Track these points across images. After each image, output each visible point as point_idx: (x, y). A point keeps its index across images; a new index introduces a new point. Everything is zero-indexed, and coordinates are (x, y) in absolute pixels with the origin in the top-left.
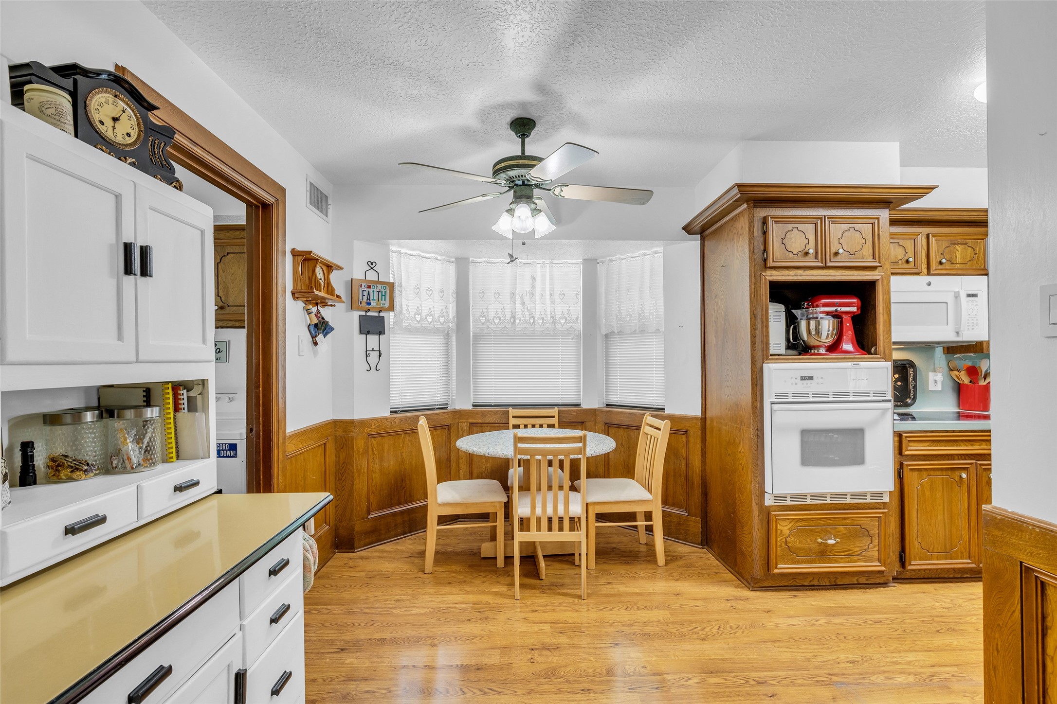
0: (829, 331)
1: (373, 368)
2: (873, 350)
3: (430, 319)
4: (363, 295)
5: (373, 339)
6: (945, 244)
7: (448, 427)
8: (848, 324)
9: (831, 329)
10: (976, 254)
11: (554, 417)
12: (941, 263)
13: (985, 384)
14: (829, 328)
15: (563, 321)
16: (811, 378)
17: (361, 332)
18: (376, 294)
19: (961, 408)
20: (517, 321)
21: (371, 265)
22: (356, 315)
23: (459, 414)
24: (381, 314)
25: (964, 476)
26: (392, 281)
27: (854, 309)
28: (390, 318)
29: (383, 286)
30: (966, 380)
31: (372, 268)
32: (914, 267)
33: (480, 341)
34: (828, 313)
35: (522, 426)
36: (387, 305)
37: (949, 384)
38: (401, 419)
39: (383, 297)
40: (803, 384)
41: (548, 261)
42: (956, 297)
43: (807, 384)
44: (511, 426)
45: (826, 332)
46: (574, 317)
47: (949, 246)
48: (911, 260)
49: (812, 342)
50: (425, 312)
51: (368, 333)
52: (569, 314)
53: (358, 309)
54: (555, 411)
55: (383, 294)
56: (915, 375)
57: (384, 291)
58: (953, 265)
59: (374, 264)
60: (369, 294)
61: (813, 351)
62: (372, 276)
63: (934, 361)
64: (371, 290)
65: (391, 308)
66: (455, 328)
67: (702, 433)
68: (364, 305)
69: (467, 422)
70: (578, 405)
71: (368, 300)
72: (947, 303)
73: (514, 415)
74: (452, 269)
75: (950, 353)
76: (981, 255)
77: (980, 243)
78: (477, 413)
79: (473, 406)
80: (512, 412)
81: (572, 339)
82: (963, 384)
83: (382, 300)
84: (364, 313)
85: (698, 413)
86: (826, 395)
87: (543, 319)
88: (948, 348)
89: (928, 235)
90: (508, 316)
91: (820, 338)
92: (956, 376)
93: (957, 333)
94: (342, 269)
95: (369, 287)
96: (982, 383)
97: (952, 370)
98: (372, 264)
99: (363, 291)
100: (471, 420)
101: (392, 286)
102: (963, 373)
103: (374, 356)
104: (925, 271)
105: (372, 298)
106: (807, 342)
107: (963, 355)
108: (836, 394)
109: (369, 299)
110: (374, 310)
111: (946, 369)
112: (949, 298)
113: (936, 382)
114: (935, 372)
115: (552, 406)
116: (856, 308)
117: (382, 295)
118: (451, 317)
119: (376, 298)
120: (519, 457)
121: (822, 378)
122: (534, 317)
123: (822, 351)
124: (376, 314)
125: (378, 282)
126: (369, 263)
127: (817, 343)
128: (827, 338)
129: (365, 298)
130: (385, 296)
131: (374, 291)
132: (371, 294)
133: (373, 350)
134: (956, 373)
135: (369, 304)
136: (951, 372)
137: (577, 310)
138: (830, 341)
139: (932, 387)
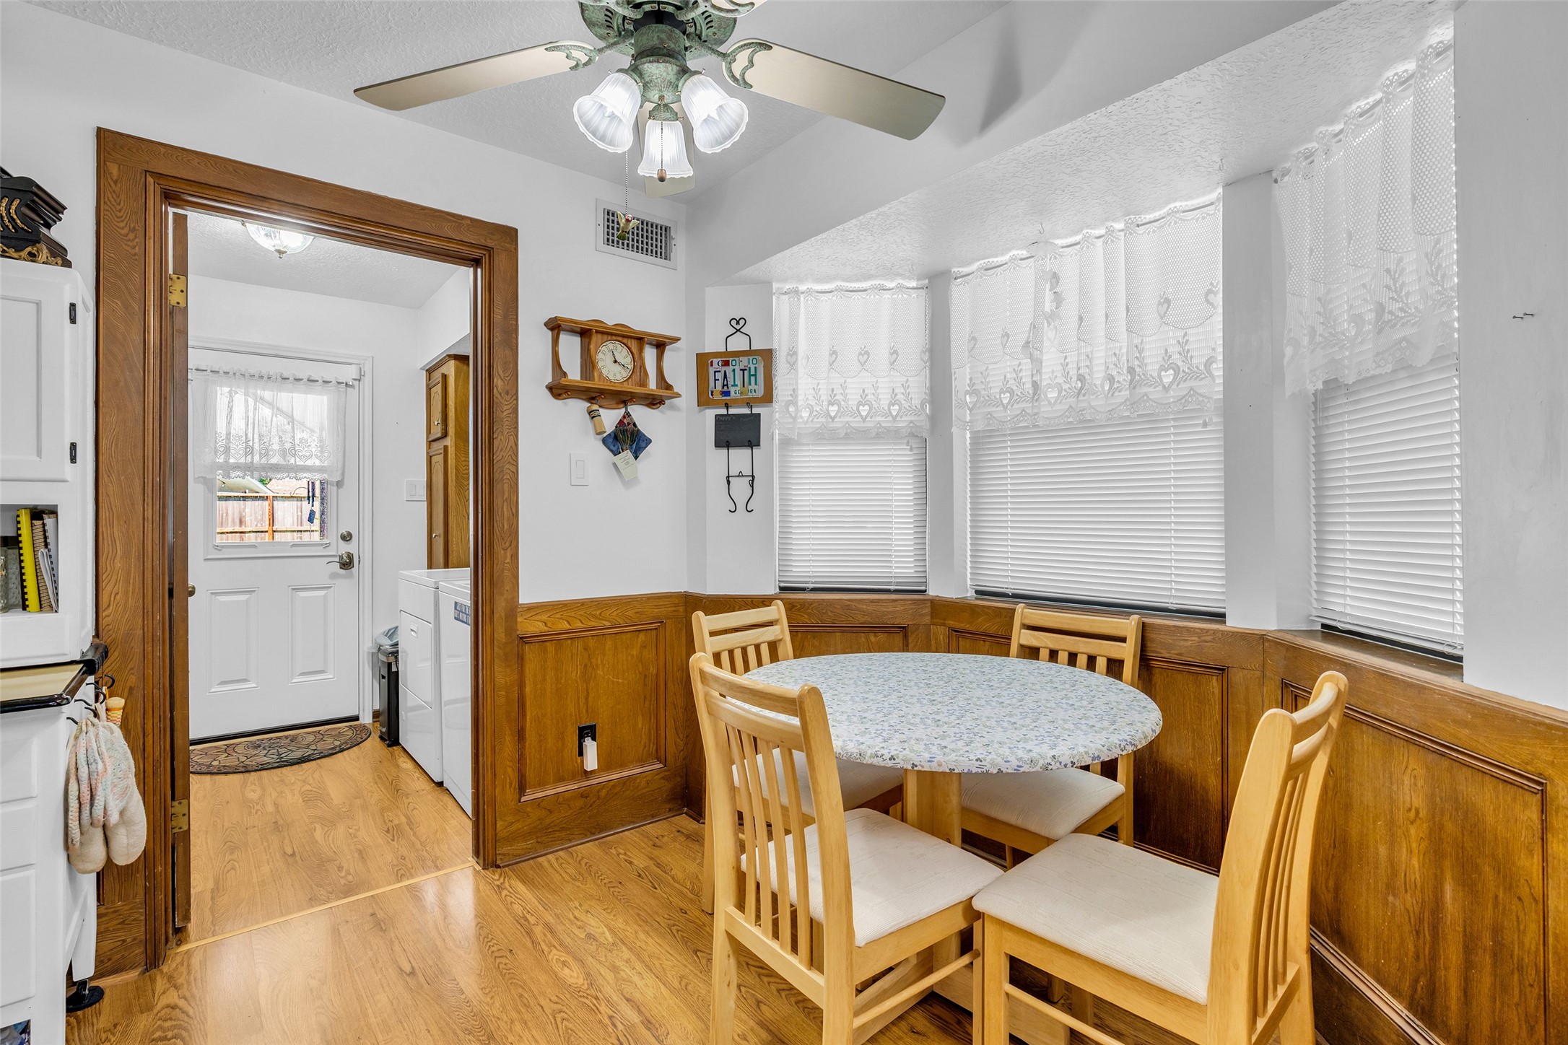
1: (741, 506)
3: (862, 408)
4: (715, 380)
5: (740, 457)
7: (903, 631)
11: (1123, 640)
15: (1168, 377)
17: (718, 444)
18: (739, 374)
21: (738, 325)
22: (710, 414)
23: (930, 607)
24: (755, 411)
26: (772, 346)
28: (770, 416)
29: (751, 358)
31: (738, 330)
33: (984, 449)
35: (1044, 653)
36: (760, 393)
39: (753, 378)
41: (1120, 226)
44: (1014, 648)
46: (1199, 361)
50: (853, 399)
51: (732, 445)
52: (1185, 355)
53: (712, 404)
54: (1129, 626)
55: (753, 372)
57: (752, 367)
59: (742, 322)
60: (725, 376)
62: (738, 343)
64: (729, 369)
65: (768, 398)
68: (718, 397)
69: (944, 625)
70: (1220, 617)
71: (725, 388)
73: (1028, 622)
78: (963, 608)
79: (977, 592)
80: (1023, 613)
81: (1205, 424)
83: (750, 384)
84: (723, 411)
90: (1026, 387)
94: (677, 340)
95: (726, 363)
98: (738, 323)
99: (715, 372)
100: (952, 623)
101: (769, 355)
103: (740, 487)
105: (731, 383)
109: (727, 385)
110: (737, 403)
115: (1123, 609)
117: (750, 375)
118: (917, 402)
119: (738, 382)
122: (1087, 379)
124: (746, 411)
125: (746, 352)
126: (734, 323)
129: (719, 384)
130: (755, 375)
131: (734, 370)
132: (730, 375)
133: (740, 475)
135: (727, 394)
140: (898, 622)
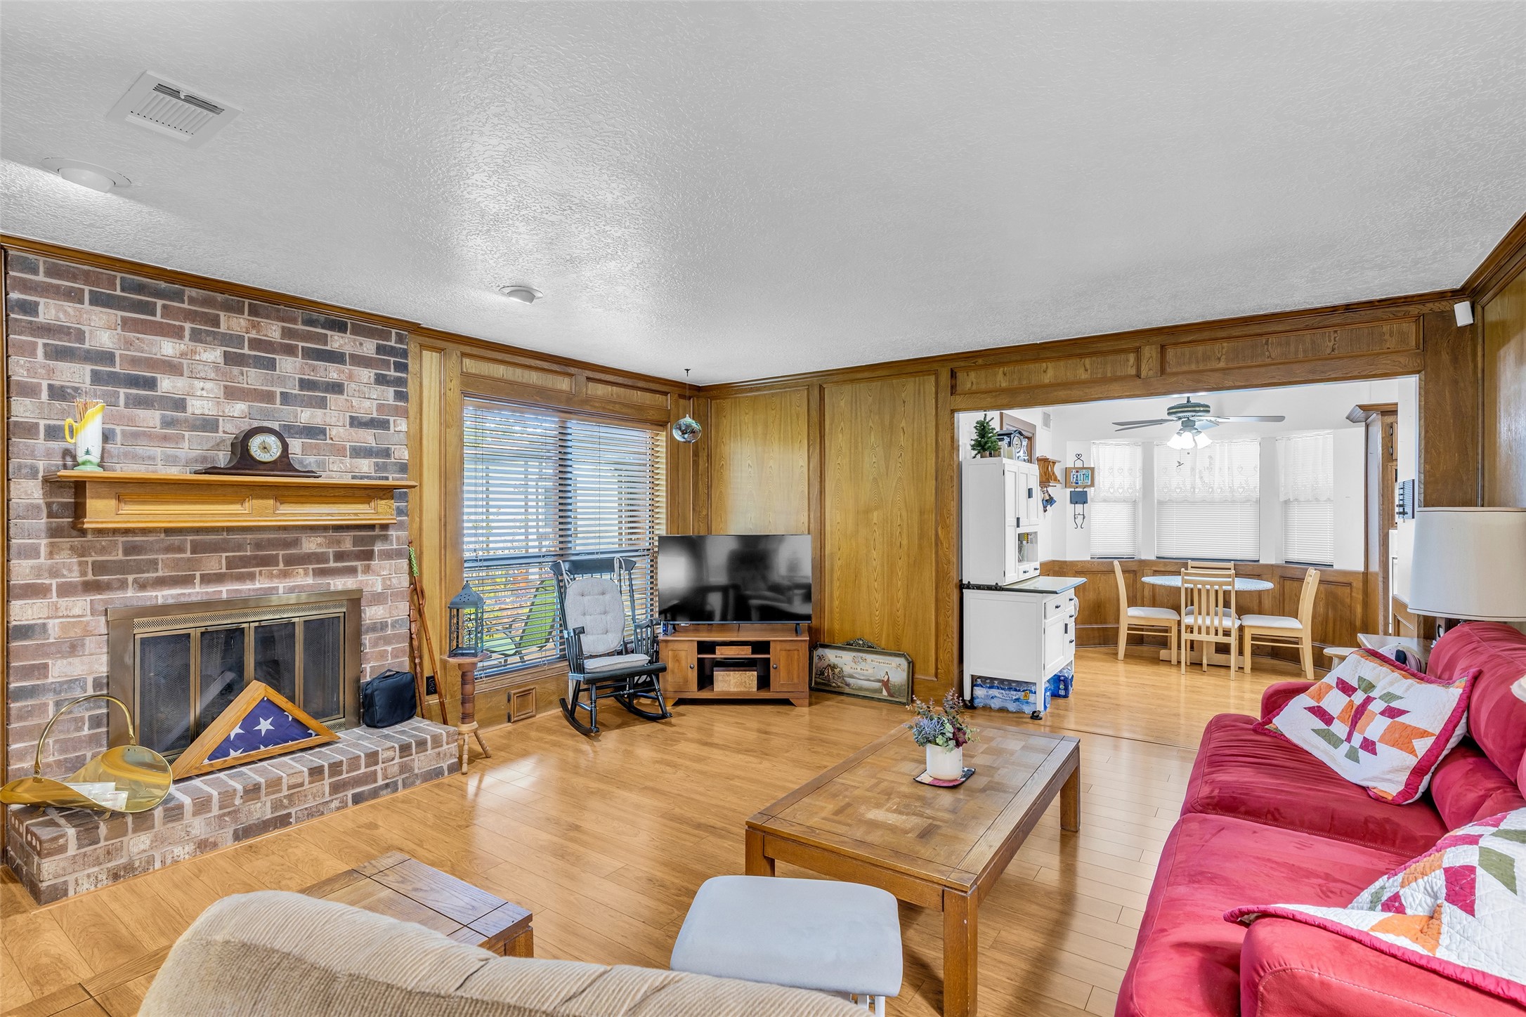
1: (1079, 526)
3: (1121, 491)
4: (1073, 478)
5: (1079, 507)
7: (1135, 572)
11: (1230, 569)
15: (1240, 491)
17: (1071, 502)
18: (1082, 476)
20: (1197, 490)
21: (1079, 456)
22: (1068, 491)
23: (1143, 563)
24: (1085, 490)
26: (1092, 466)
28: (1091, 492)
29: (1086, 470)
31: (1079, 459)
33: (1163, 507)
36: (1089, 484)
38: (1098, 563)
46: (1252, 487)
50: (1117, 486)
51: (1077, 503)
52: (1247, 484)
53: (1070, 487)
54: (1231, 565)
55: (1087, 475)
57: (1087, 473)
60: (1077, 477)
62: (1079, 464)
64: (1079, 474)
65: (1092, 485)
66: (1141, 496)
67: (1363, 585)
68: (1074, 484)
69: (1151, 569)
70: (1258, 561)
71: (1077, 481)
73: (1192, 566)
74: (1139, 451)
78: (1160, 563)
79: (1157, 558)
80: (1191, 563)
81: (1251, 506)
83: (1086, 480)
84: (1074, 490)
85: (1361, 568)
87: (1221, 489)
90: (1188, 487)
94: (1059, 461)
95: (1077, 472)
99: (1073, 475)
100: (1155, 569)
101: (1092, 470)
103: (1080, 519)
105: (1079, 479)
110: (1080, 487)
115: (1230, 560)
117: (1086, 477)
118: (1138, 488)
119: (1082, 479)
120: (1186, 585)
122: (1212, 488)
124: (1082, 490)
125: (1083, 468)
126: (1077, 455)
129: (1075, 479)
130: (1088, 477)
132: (1079, 476)
133: (1079, 514)
135: (1077, 483)
137: (1255, 481)
140: (1133, 569)
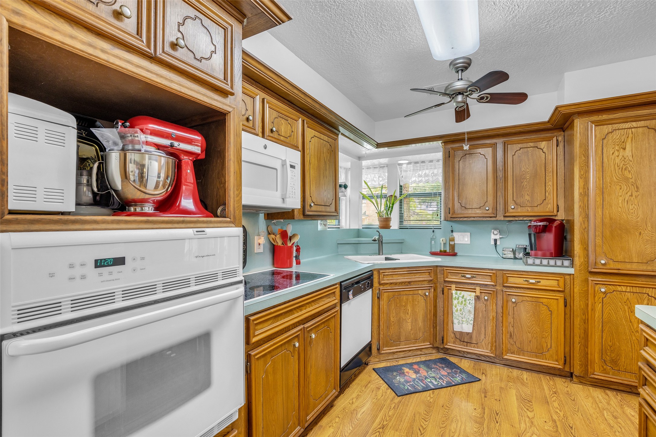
0: (159, 177)
2: (219, 211)
6: (275, 114)
8: (188, 172)
9: (163, 175)
10: (292, 132)
12: (272, 131)
13: (290, 245)
14: (159, 174)
16: (120, 261)
19: (275, 266)
25: (297, 345)
27: (197, 149)
30: (279, 242)
32: (253, 128)
34: (158, 147)
37: (268, 246)
40: (100, 274)
42: (283, 165)
43: (111, 273)
45: (156, 179)
47: (277, 118)
48: (251, 118)
49: (132, 193)
56: (246, 240)
58: (279, 136)
61: (132, 209)
63: (259, 226)
72: (276, 169)
75: (269, 219)
76: (296, 133)
77: (295, 123)
82: (277, 246)
86: (151, 289)
88: (268, 214)
89: (263, 99)
91: (145, 187)
92: (273, 239)
93: (283, 199)
96: (289, 244)
97: (270, 234)
102: (278, 236)
104: (260, 134)
106: (121, 192)
107: (277, 220)
108: (168, 285)
111: (266, 233)
112: (278, 166)
113: (259, 244)
114: (259, 235)
116: (200, 148)
121: (143, 259)
123: (149, 208)
127: (139, 195)
128: (156, 187)
134: (273, 236)
136: (269, 236)
138: (161, 193)
139: (257, 250)
